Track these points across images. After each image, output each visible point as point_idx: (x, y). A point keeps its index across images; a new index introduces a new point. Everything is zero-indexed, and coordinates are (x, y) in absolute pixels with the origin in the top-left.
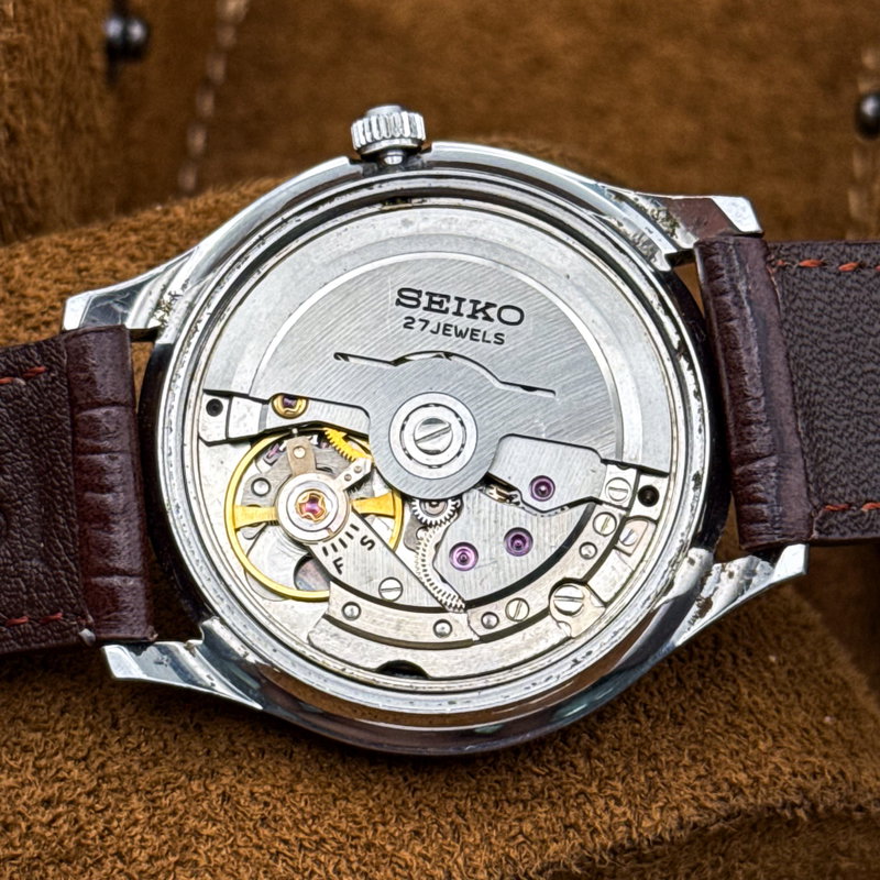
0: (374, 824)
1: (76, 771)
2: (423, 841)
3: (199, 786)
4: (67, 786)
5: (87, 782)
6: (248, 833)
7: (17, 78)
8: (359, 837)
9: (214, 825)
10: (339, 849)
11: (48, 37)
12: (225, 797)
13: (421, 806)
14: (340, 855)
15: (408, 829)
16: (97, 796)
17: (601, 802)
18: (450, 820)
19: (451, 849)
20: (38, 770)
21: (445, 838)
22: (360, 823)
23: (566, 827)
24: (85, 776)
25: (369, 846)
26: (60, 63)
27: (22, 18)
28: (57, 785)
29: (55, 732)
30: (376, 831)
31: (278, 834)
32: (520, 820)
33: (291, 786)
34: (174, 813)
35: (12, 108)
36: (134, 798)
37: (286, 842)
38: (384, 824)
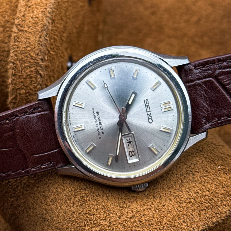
0: (174, 221)
1: (104, 222)
2: (186, 223)
3: (133, 220)
4: (103, 226)
5: (107, 224)
6: (147, 228)
7: (48, 73)
8: (171, 225)
9: (139, 228)
10: (168, 228)
11: (54, 65)
12: (139, 221)
13: (183, 215)
14: (169, 229)
15: (182, 221)
16: (110, 227)
17: (222, 207)
18: (190, 217)
19: (193, 223)
20: (95, 224)
21: (190, 221)
22: (171, 221)
23: (216, 213)
24: (106, 223)
25: (174, 226)
26: (57, 71)
27: (49, 60)
28: (100, 226)
29: (96, 215)
30: (175, 222)
31: (153, 227)
32: (205, 214)
33: (153, 216)
34: (129, 227)
35: (46, 80)
36: (119, 225)
37: (156, 228)
38: (176, 221)
